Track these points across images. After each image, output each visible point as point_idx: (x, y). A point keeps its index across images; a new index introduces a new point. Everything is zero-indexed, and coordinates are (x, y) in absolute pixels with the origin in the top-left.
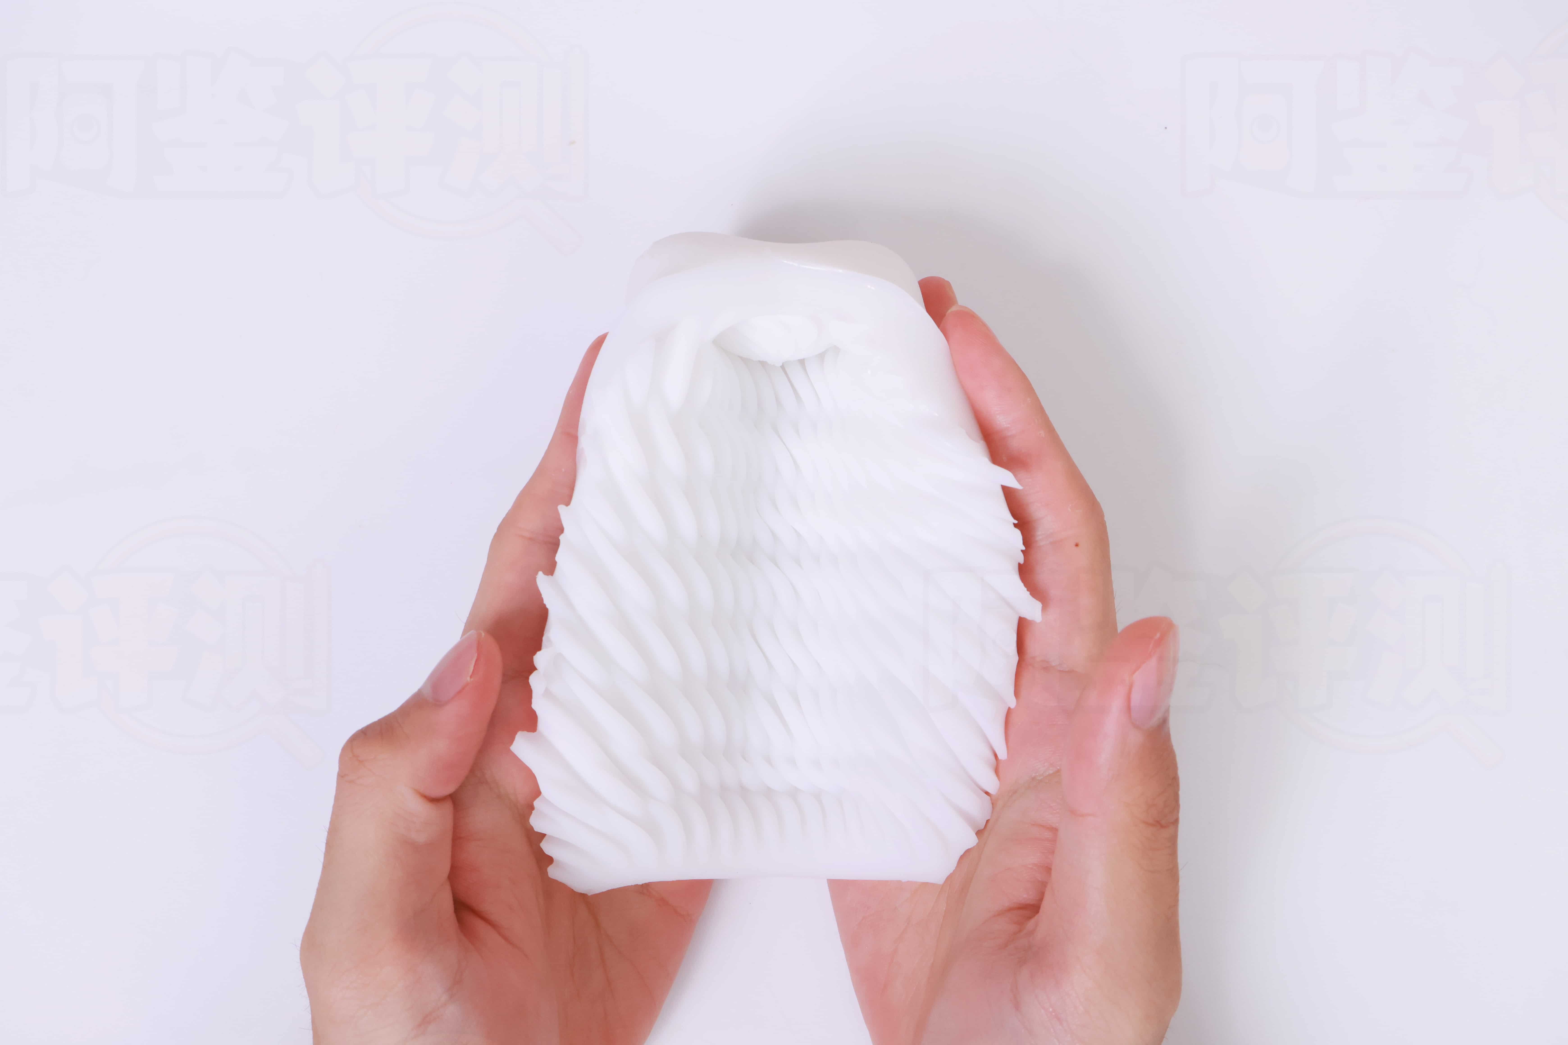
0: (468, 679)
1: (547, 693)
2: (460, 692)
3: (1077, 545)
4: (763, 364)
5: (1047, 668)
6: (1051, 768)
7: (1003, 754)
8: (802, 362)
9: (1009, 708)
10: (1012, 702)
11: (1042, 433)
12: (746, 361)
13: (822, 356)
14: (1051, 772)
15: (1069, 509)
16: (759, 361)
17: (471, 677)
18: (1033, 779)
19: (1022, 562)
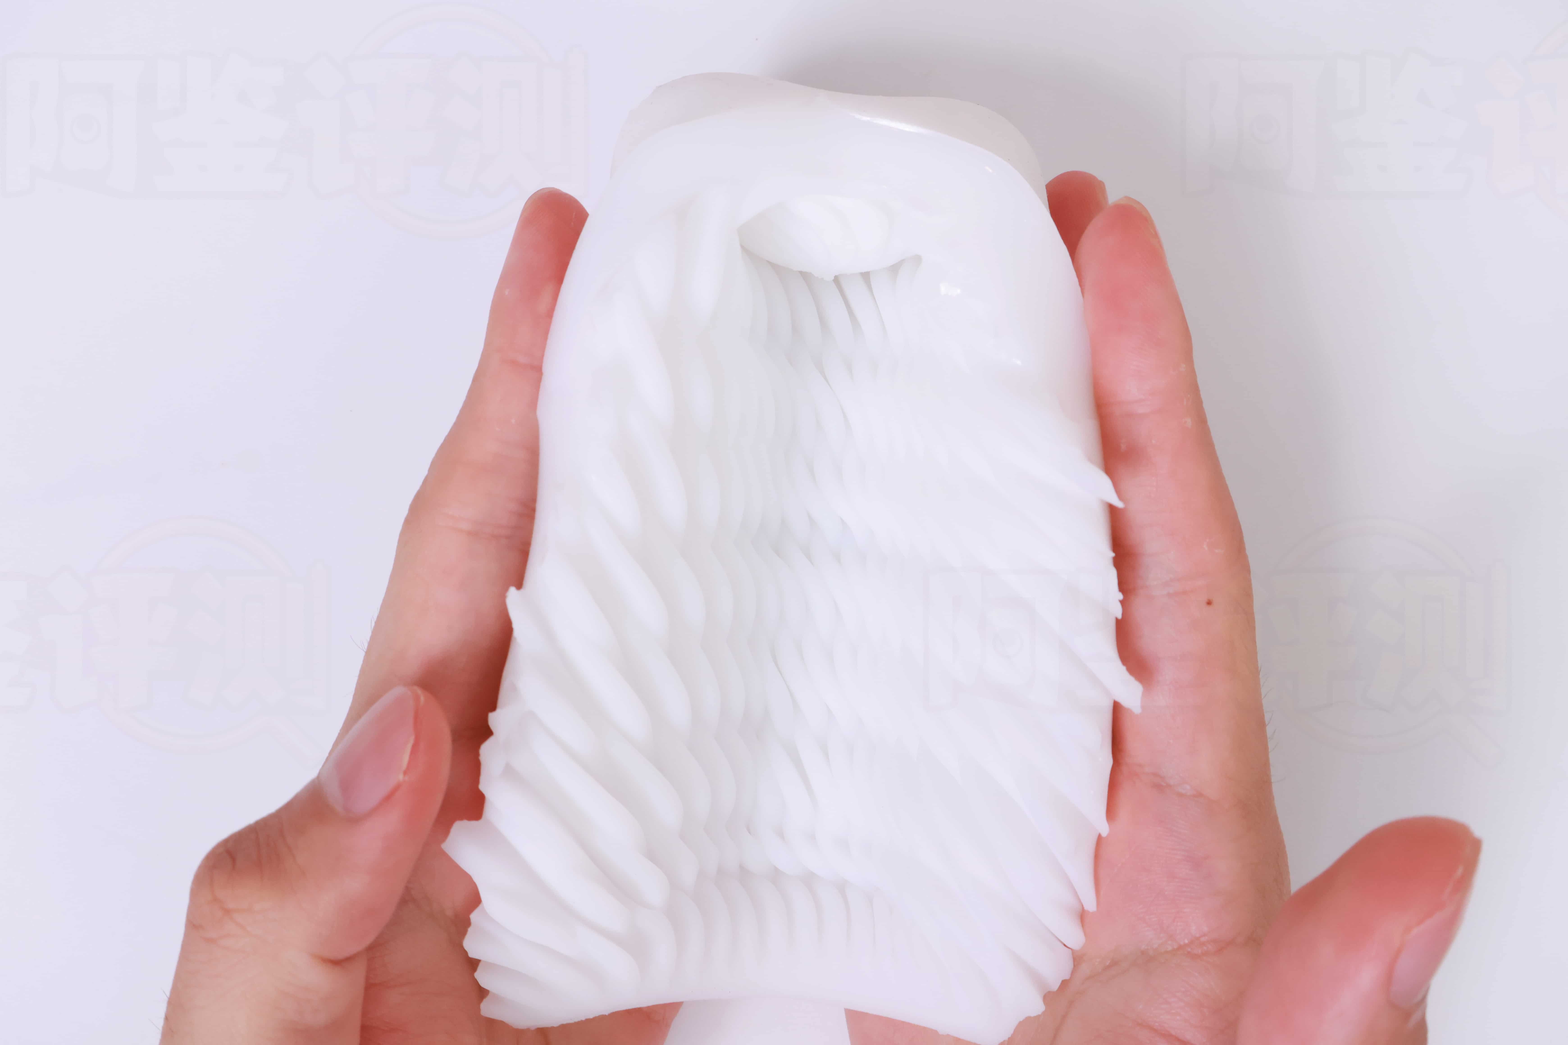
0: (401, 777)
1: (509, 772)
2: (388, 798)
3: (1209, 603)
4: (805, 276)
5: (1160, 786)
6: (1170, 942)
7: (1090, 904)
8: (866, 276)
9: (1100, 837)
10: (1104, 828)
11: (1189, 422)
12: (778, 269)
13: (894, 269)
14: (1170, 948)
15: (1205, 546)
16: (801, 272)
17: (405, 773)
18: (1143, 953)
19: (1120, 616)
